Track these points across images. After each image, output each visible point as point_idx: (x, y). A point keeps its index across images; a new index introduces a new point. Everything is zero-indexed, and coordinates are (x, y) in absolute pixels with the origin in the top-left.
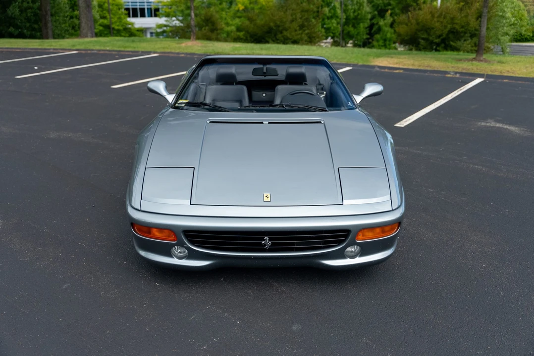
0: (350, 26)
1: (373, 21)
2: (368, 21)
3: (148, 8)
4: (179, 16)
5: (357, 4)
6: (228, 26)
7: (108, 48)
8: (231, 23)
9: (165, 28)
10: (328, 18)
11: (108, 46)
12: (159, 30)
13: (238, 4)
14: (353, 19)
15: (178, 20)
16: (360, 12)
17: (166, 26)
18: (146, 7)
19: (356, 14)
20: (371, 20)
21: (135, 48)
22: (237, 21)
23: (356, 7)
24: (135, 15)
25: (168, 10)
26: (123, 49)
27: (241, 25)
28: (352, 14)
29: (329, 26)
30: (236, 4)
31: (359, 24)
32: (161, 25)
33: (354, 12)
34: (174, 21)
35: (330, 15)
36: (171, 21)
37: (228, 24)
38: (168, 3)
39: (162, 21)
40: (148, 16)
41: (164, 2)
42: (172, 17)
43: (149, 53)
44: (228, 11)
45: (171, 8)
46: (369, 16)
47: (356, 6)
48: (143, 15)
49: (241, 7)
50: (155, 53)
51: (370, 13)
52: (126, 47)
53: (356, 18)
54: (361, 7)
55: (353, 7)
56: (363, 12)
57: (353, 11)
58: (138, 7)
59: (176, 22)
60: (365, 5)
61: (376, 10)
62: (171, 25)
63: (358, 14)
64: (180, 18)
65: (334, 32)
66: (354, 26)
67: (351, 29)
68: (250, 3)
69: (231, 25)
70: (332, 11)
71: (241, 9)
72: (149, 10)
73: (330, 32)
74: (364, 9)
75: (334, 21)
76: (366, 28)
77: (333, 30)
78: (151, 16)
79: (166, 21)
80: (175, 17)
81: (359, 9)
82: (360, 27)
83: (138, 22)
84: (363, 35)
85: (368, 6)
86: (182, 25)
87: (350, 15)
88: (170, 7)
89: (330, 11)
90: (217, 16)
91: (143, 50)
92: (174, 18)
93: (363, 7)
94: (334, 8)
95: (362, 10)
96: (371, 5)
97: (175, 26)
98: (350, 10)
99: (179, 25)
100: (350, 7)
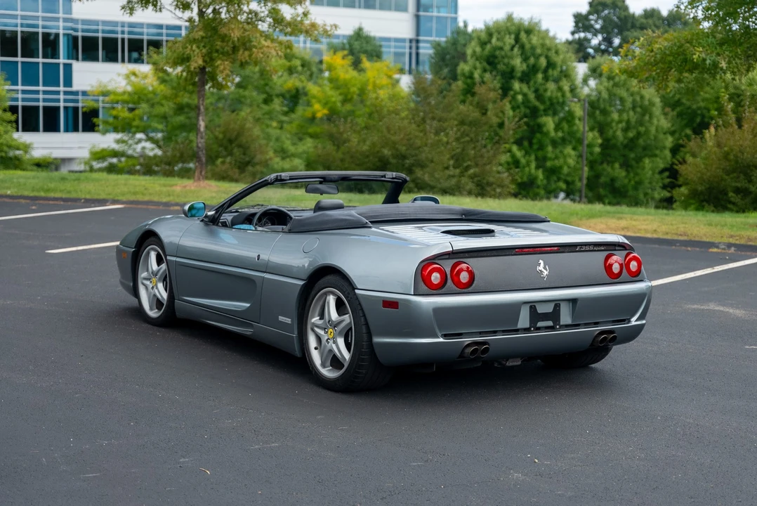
0: (617, 165)
2: (668, 153)
3: (66, 108)
4: (156, 130)
5: (634, 108)
6: (283, 159)
7: (9, 192)
8: (292, 149)
9: (115, 160)
10: (554, 143)
11: (9, 188)
12: (97, 165)
13: (313, 101)
14: (626, 146)
15: (149, 139)
16: (642, 129)
17: (115, 154)
18: (62, 104)
19: (631, 134)
21: (69, 192)
22: (308, 145)
23: (633, 116)
24: (30, 126)
25: (125, 114)
26: (42, 194)
28: (619, 133)
29: (557, 163)
30: (309, 104)
31: (639, 160)
32: (103, 150)
33: (626, 130)
34: (140, 141)
35: (560, 134)
36: (130, 142)
37: (283, 154)
38: (126, 97)
39: (107, 140)
40: (67, 130)
41: (115, 93)
42: (134, 133)
43: (103, 202)
44: (285, 118)
45: (131, 110)
46: (669, 141)
47: (631, 113)
48: (51, 126)
49: (321, 112)
50: (115, 202)
51: (672, 133)
52: (48, 190)
53: (631, 144)
54: (647, 118)
55: (625, 116)
56: (653, 130)
57: (623, 125)
58: (41, 104)
59: (144, 146)
60: (657, 110)
61: (686, 126)
62: (130, 152)
63: (639, 134)
64: (160, 135)
65: (569, 179)
66: (626, 165)
67: (618, 171)
68: (345, 101)
69: (294, 155)
70: (565, 126)
71: (319, 115)
72: (71, 113)
73: (559, 179)
74: (655, 121)
75: (568, 150)
76: (662, 172)
77: (568, 174)
78: (76, 129)
79: (118, 142)
80: (144, 131)
81: (640, 123)
82: (644, 168)
83: (42, 144)
84: (653, 189)
85: (665, 114)
87: (614, 137)
88: (131, 106)
89: (558, 127)
90: (257, 131)
91: (88, 197)
92: (140, 136)
93: (651, 117)
94: (570, 118)
95: (648, 124)
96: (675, 113)
97: (143, 155)
98: (614, 124)
99: (151, 154)
100: (615, 116)
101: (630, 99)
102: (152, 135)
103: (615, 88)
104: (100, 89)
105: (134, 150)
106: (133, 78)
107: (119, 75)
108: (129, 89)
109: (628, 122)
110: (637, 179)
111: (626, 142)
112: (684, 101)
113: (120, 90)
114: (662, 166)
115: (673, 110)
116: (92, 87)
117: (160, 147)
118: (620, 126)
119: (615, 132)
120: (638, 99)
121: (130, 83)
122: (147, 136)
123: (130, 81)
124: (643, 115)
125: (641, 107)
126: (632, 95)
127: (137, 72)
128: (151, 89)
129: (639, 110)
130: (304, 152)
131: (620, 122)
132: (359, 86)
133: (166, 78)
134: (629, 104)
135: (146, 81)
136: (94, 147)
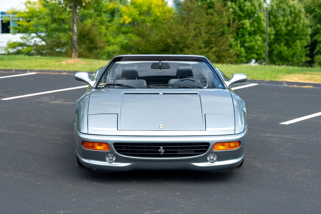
0: (283, 44)
1: (315, 38)
2: (308, 38)
5: (291, 14)
6: (109, 46)
8: (113, 40)
9: (20, 48)
10: (250, 34)
12: (11, 51)
13: (123, 14)
14: (286, 34)
15: (39, 36)
16: (295, 25)
17: (21, 45)
19: (289, 28)
20: (312, 36)
22: (122, 38)
23: (290, 19)
25: (25, 24)
27: (127, 44)
28: (283, 28)
29: (252, 44)
30: (121, 16)
31: (294, 41)
32: (14, 43)
33: (287, 26)
34: (33, 37)
35: (253, 29)
36: (29, 38)
37: (108, 43)
38: (25, 15)
41: (20, 13)
42: (30, 34)
44: (109, 24)
45: (28, 21)
46: (309, 31)
47: (289, 17)
49: (128, 20)
51: (311, 27)
53: (290, 33)
54: (298, 19)
55: (286, 19)
56: (301, 26)
57: (285, 23)
59: (35, 40)
60: (303, 15)
61: (318, 23)
62: (28, 43)
63: (293, 28)
64: (44, 34)
65: (259, 52)
66: (287, 44)
67: (283, 48)
68: (140, 14)
70: (256, 24)
71: (127, 22)
73: (253, 53)
74: (302, 21)
75: (258, 37)
76: (305, 47)
77: (258, 50)
79: (22, 38)
81: (294, 22)
82: (296, 46)
85: (307, 17)
86: (44, 43)
87: (281, 29)
88: (28, 19)
92: (33, 35)
93: (300, 18)
94: (258, 20)
95: (298, 23)
96: (312, 16)
97: (35, 45)
98: (280, 23)
99: (40, 44)
100: (281, 19)
101: (288, 10)
102: (39, 34)
103: (280, 4)
104: (12, 11)
105: (30, 42)
106: (29, 5)
107: (21, 3)
108: (27, 10)
109: (288, 22)
110: (293, 51)
111: (287, 32)
112: (316, 10)
113: (22, 11)
114: (306, 44)
115: (311, 15)
116: (8, 10)
117: (44, 40)
118: (284, 24)
119: (281, 27)
120: (293, 9)
121: (27, 7)
122: (37, 34)
123: (27, 6)
124: (295, 18)
125: (294, 13)
126: (289, 7)
127: (31, 1)
128: (38, 10)
129: (293, 15)
130: (120, 42)
131: (284, 21)
132: (147, 6)
133: (47, 4)
134: (288, 12)
135: (36, 6)
136: (9, 41)
